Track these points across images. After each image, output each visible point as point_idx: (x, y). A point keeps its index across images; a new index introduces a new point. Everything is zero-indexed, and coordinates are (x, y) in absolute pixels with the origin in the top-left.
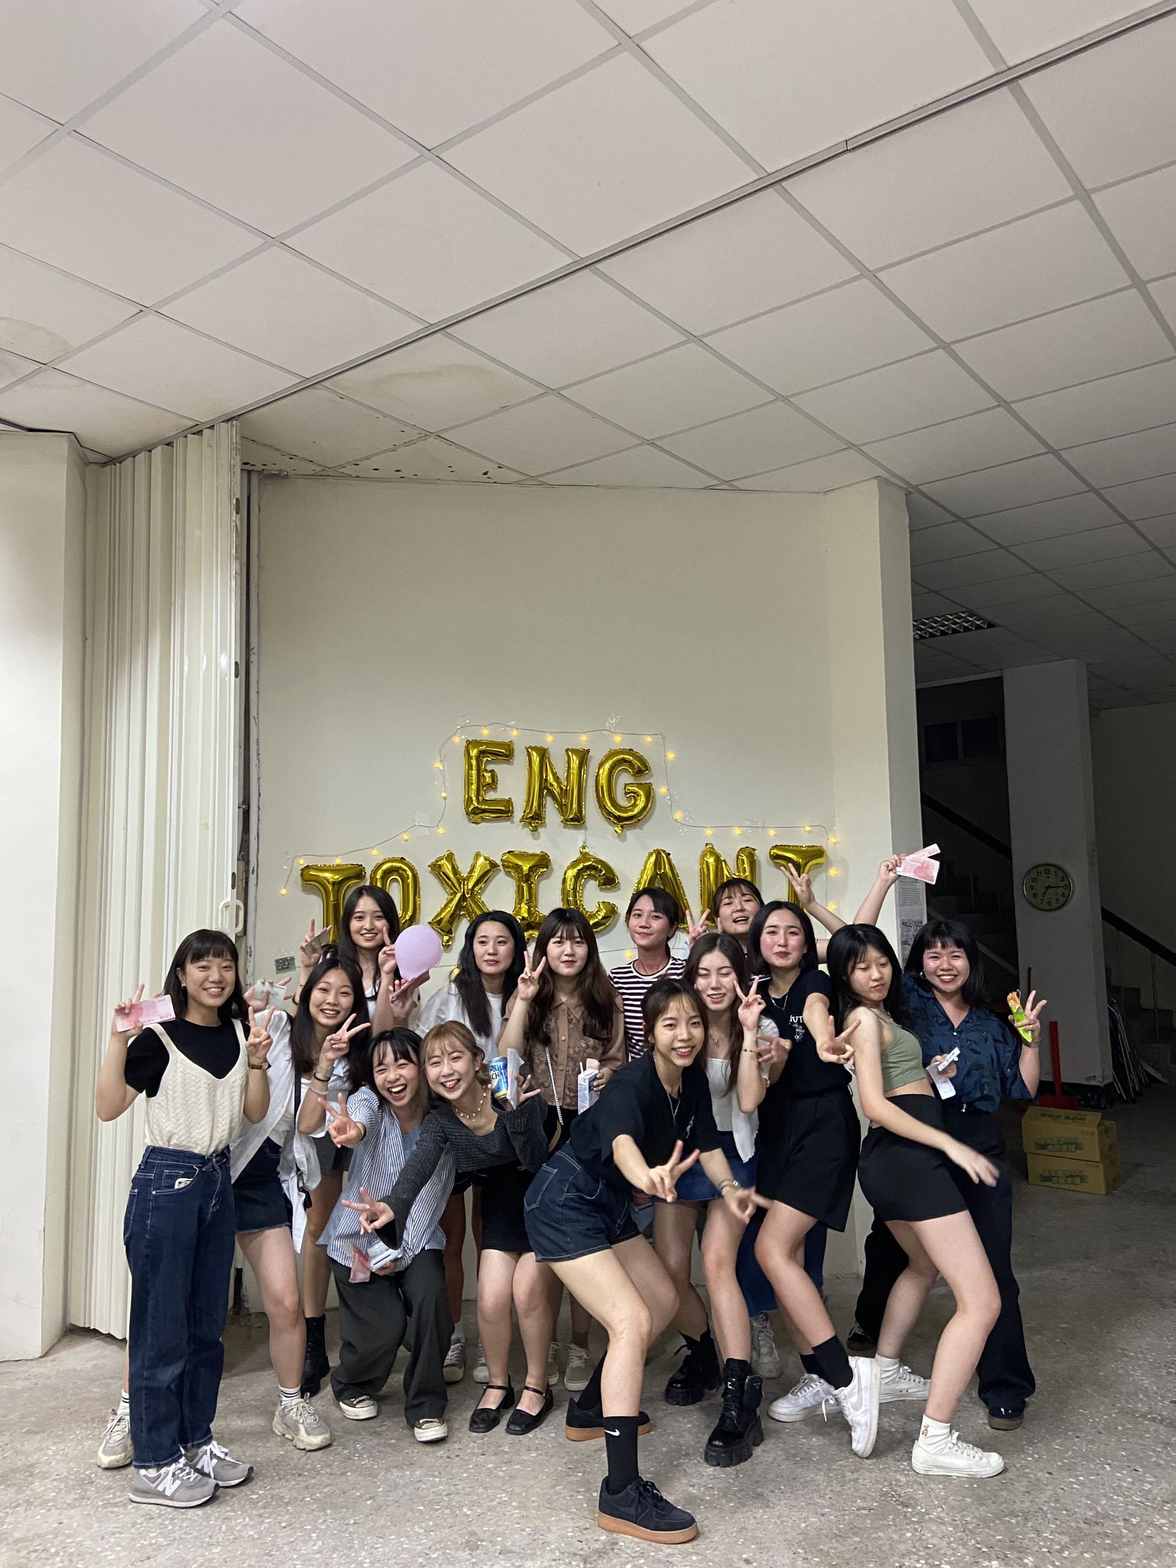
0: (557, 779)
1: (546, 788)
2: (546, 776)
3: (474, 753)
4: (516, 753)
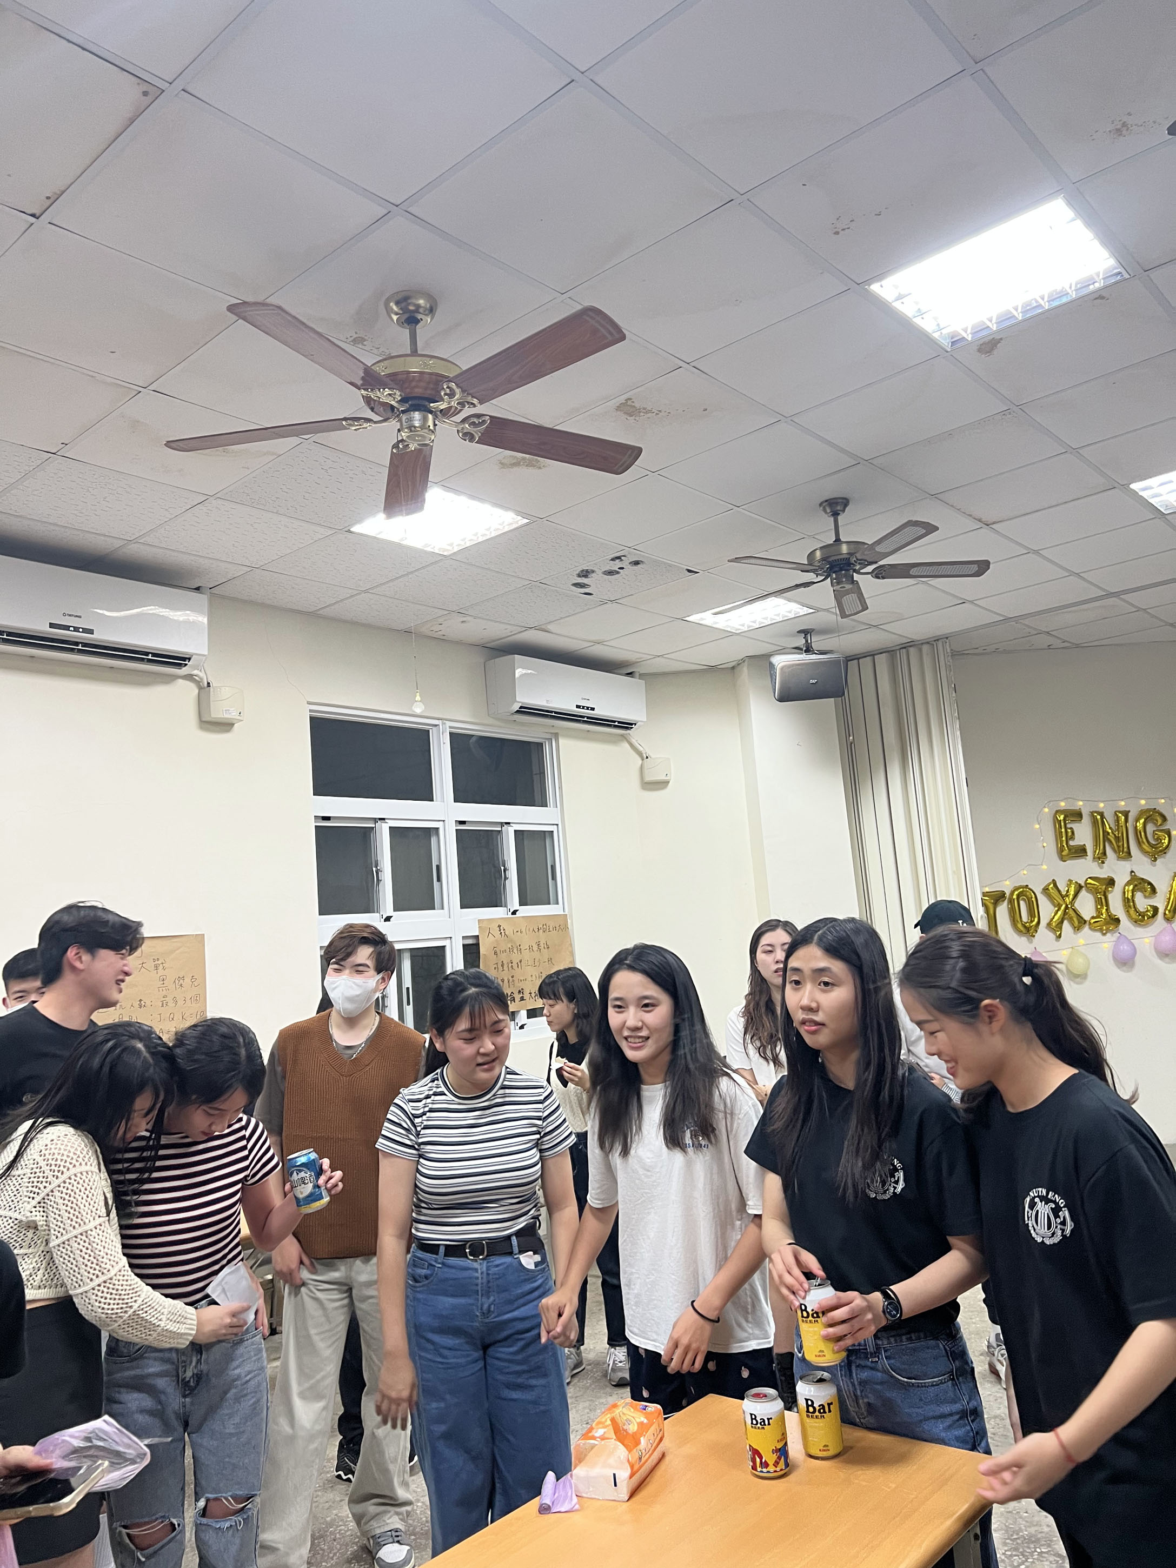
0: (1112, 830)
2: (1106, 829)
3: (1061, 818)
4: (1083, 816)
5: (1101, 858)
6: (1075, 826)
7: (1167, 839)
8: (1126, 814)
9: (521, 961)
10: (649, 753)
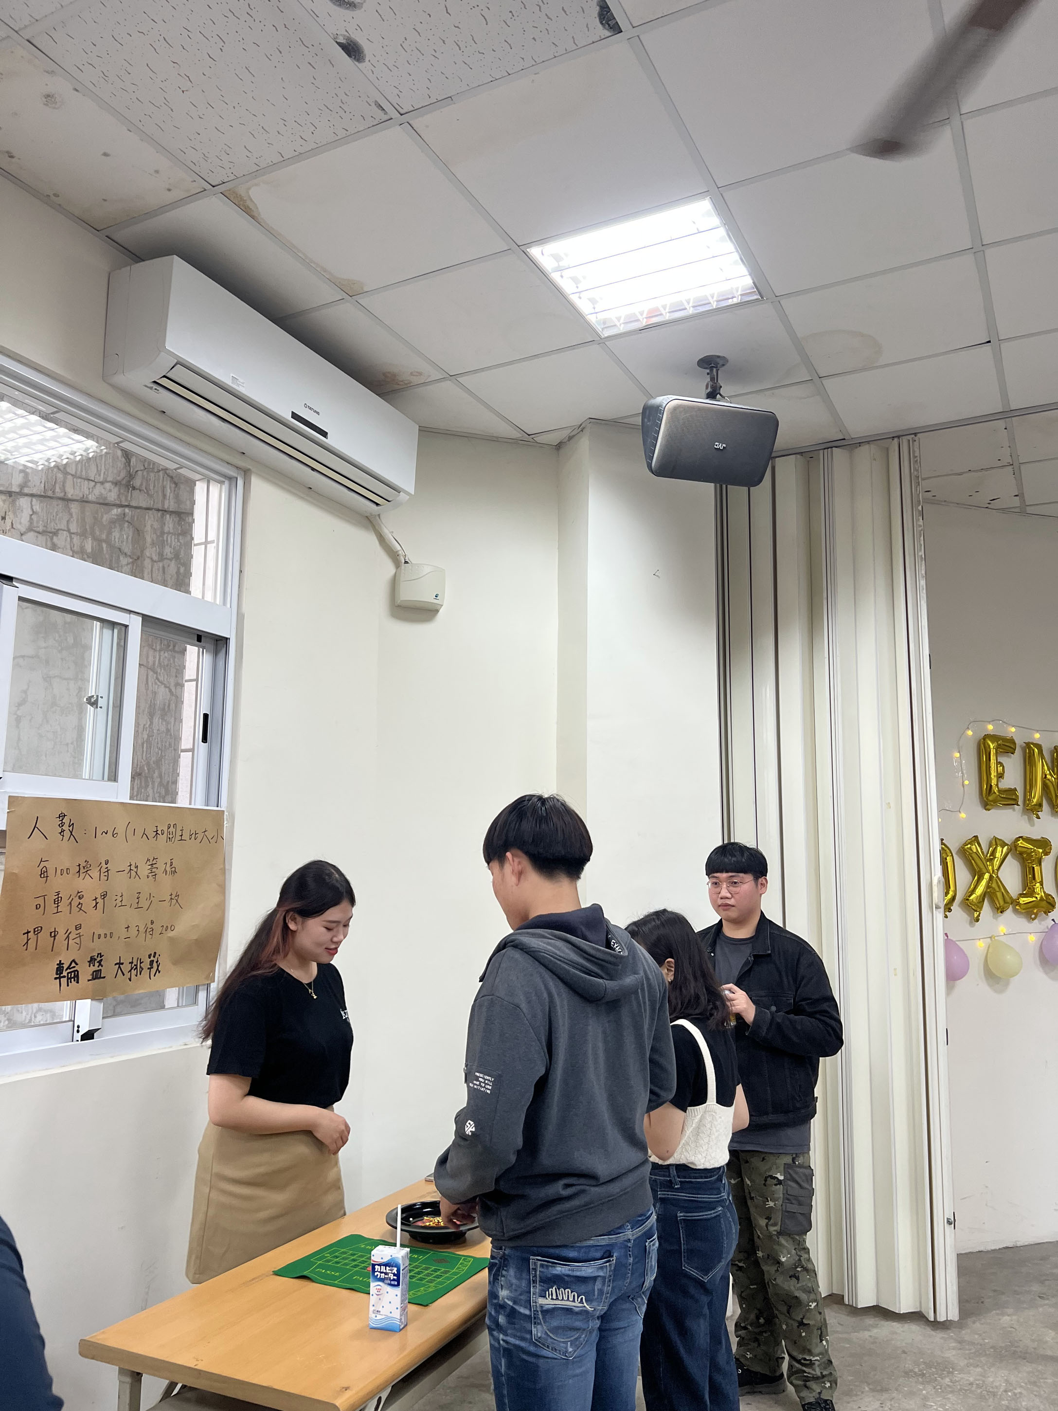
5: (1034, 810)
6: (1005, 761)
9: (104, 896)
10: (410, 557)
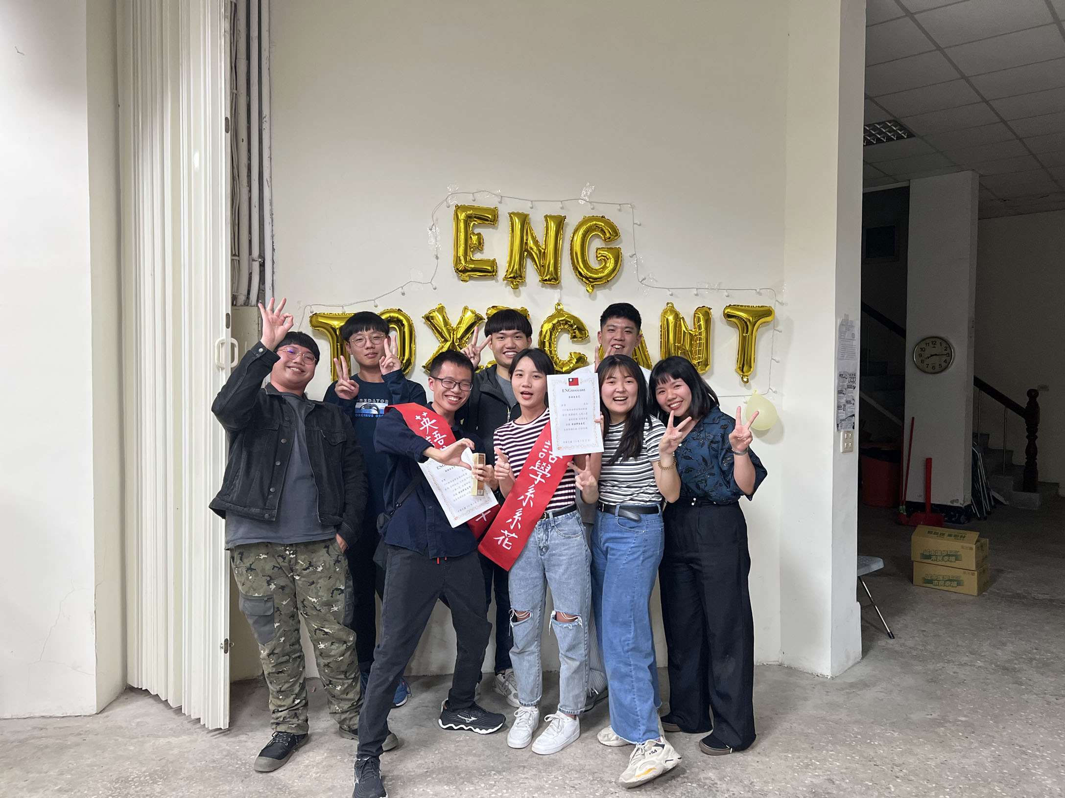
0: (536, 242)
1: (526, 250)
2: (527, 240)
3: (462, 216)
4: (500, 219)
5: (516, 278)
6: (486, 233)
7: (612, 261)
8: (560, 222)
